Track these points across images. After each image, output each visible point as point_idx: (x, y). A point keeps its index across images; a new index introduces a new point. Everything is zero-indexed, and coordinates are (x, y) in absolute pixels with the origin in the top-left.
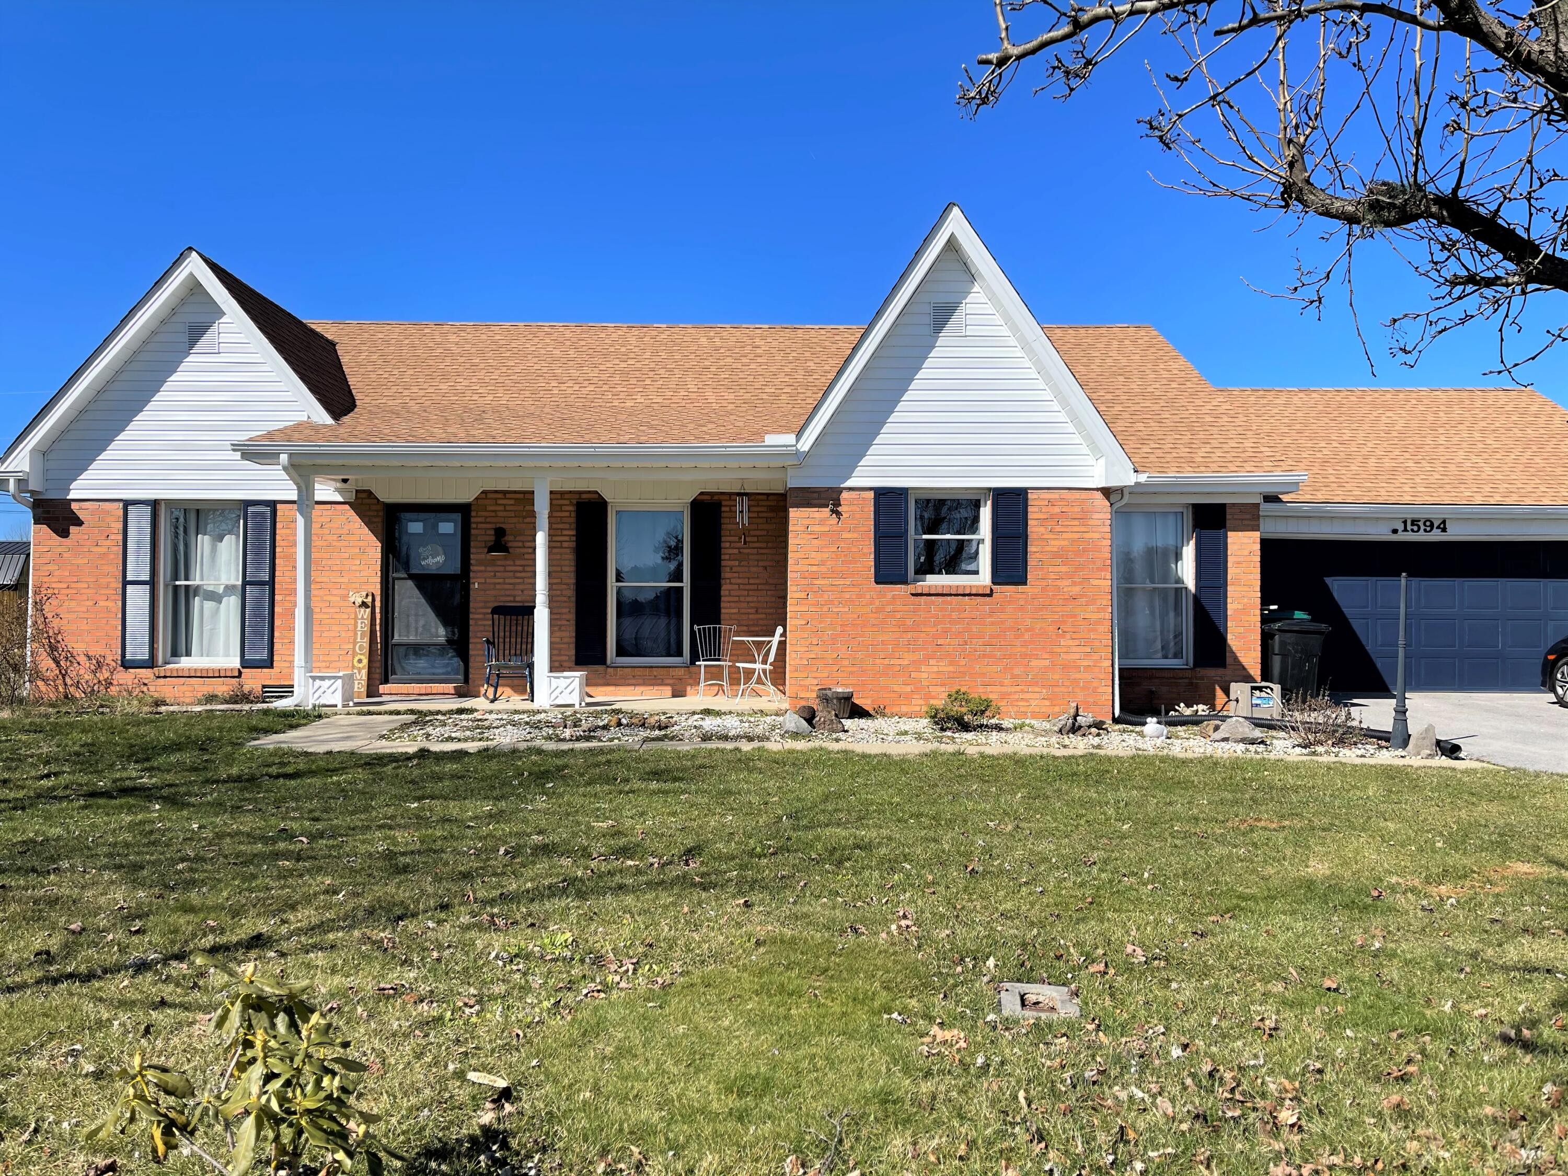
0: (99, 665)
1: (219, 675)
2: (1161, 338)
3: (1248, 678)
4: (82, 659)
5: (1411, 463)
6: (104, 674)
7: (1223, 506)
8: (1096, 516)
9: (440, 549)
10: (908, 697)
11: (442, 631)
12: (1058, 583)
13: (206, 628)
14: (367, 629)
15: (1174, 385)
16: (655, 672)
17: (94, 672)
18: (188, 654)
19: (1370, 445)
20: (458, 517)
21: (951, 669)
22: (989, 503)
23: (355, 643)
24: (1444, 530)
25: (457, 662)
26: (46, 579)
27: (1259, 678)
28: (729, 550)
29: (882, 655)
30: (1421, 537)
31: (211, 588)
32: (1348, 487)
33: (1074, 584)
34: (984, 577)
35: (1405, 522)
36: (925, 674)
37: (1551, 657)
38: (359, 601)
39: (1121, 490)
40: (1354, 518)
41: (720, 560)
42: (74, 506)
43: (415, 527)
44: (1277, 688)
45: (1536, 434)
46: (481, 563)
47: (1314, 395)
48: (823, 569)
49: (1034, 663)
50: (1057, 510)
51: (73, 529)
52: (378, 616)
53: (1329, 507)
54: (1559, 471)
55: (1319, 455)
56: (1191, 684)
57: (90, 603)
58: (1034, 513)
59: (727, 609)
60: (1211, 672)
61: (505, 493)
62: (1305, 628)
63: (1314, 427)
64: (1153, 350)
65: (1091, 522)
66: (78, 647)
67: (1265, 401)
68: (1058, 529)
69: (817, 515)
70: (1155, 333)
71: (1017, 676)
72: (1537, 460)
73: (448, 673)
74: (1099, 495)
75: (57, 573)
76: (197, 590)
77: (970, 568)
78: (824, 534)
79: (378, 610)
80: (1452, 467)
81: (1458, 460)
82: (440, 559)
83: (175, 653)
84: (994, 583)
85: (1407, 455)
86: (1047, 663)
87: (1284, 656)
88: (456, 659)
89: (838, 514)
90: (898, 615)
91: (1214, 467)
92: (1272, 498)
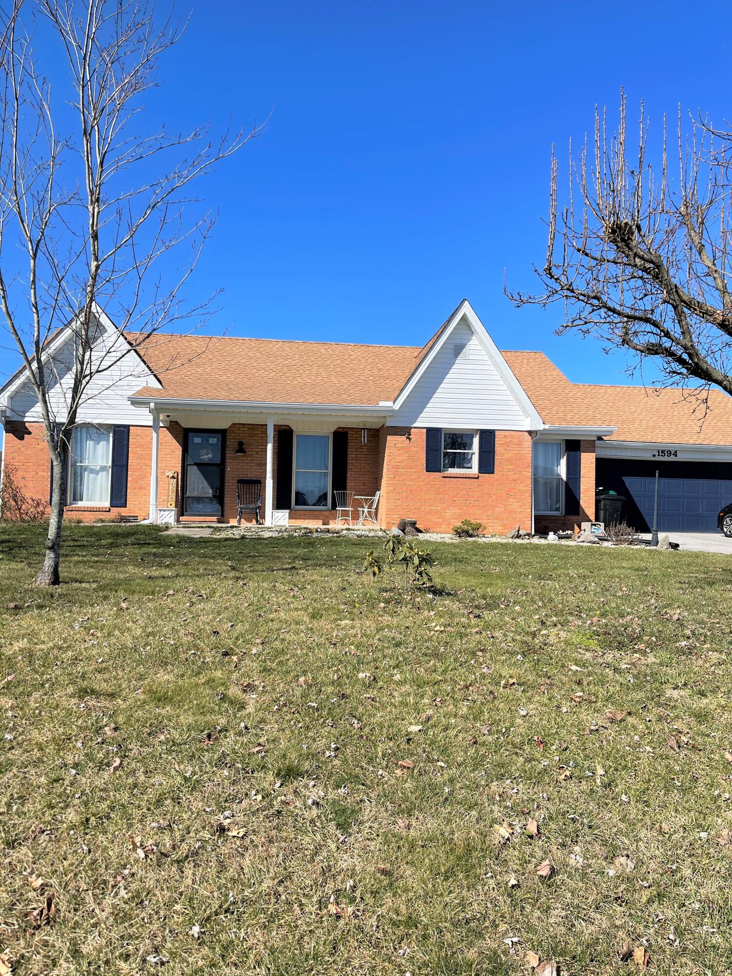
0: (38, 504)
1: (99, 510)
2: (547, 359)
3: (589, 520)
4: (30, 501)
5: (661, 424)
6: (41, 508)
7: (579, 441)
8: (525, 443)
9: (210, 451)
10: (440, 524)
11: (210, 491)
12: (508, 473)
13: (91, 487)
14: (175, 489)
15: (555, 383)
16: (315, 513)
17: (36, 508)
18: (81, 500)
19: (643, 414)
20: (220, 436)
21: (459, 511)
22: (478, 436)
23: (168, 496)
24: (676, 456)
25: (218, 507)
26: (11, 461)
27: (594, 521)
28: (351, 456)
29: (428, 504)
30: (666, 459)
31: (93, 467)
32: (634, 434)
33: (515, 474)
34: (475, 469)
35: (659, 452)
36: (449, 514)
37: (721, 514)
38: (171, 475)
39: (536, 432)
40: (636, 449)
41: (347, 460)
42: (27, 424)
43: (198, 440)
44: (602, 524)
45: (719, 412)
46: (231, 458)
47: (618, 389)
48: (402, 464)
49: (497, 509)
50: (508, 440)
51: (26, 436)
52: (180, 483)
53: (625, 443)
54: (728, 429)
55: (620, 418)
56: (564, 523)
57: (34, 473)
58: (498, 441)
59: (350, 483)
60: (573, 518)
61: (243, 424)
62: (614, 498)
63: (618, 404)
64: (544, 365)
65: (523, 446)
66: (28, 494)
67: (594, 391)
68: (508, 449)
69: (400, 439)
70: (544, 356)
71: (489, 516)
72: (719, 424)
73: (214, 511)
74: (527, 434)
75: (17, 458)
76: (86, 468)
77: (467, 466)
78: (403, 448)
79: (180, 480)
80: (680, 426)
81: (682, 423)
82: (210, 456)
83: (75, 499)
84: (480, 473)
85: (660, 420)
86: (502, 509)
87: (605, 511)
88: (218, 505)
89: (410, 439)
90: (436, 486)
91: (576, 423)
92: (600, 438)
